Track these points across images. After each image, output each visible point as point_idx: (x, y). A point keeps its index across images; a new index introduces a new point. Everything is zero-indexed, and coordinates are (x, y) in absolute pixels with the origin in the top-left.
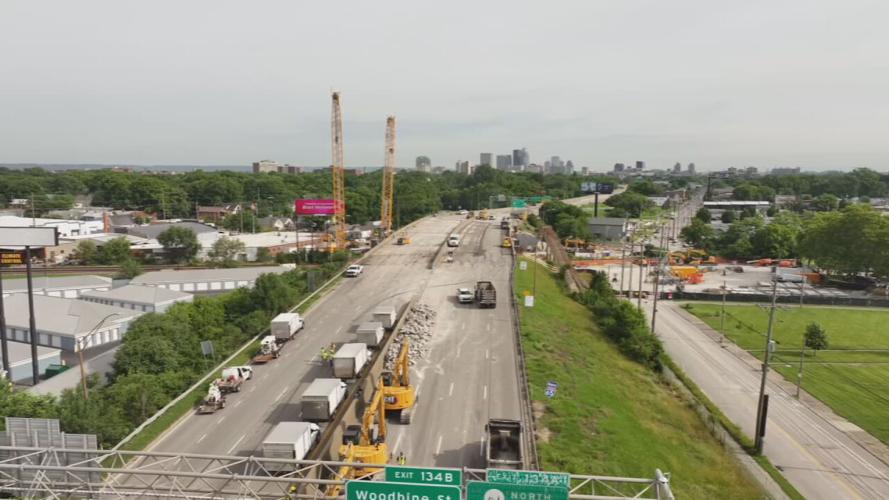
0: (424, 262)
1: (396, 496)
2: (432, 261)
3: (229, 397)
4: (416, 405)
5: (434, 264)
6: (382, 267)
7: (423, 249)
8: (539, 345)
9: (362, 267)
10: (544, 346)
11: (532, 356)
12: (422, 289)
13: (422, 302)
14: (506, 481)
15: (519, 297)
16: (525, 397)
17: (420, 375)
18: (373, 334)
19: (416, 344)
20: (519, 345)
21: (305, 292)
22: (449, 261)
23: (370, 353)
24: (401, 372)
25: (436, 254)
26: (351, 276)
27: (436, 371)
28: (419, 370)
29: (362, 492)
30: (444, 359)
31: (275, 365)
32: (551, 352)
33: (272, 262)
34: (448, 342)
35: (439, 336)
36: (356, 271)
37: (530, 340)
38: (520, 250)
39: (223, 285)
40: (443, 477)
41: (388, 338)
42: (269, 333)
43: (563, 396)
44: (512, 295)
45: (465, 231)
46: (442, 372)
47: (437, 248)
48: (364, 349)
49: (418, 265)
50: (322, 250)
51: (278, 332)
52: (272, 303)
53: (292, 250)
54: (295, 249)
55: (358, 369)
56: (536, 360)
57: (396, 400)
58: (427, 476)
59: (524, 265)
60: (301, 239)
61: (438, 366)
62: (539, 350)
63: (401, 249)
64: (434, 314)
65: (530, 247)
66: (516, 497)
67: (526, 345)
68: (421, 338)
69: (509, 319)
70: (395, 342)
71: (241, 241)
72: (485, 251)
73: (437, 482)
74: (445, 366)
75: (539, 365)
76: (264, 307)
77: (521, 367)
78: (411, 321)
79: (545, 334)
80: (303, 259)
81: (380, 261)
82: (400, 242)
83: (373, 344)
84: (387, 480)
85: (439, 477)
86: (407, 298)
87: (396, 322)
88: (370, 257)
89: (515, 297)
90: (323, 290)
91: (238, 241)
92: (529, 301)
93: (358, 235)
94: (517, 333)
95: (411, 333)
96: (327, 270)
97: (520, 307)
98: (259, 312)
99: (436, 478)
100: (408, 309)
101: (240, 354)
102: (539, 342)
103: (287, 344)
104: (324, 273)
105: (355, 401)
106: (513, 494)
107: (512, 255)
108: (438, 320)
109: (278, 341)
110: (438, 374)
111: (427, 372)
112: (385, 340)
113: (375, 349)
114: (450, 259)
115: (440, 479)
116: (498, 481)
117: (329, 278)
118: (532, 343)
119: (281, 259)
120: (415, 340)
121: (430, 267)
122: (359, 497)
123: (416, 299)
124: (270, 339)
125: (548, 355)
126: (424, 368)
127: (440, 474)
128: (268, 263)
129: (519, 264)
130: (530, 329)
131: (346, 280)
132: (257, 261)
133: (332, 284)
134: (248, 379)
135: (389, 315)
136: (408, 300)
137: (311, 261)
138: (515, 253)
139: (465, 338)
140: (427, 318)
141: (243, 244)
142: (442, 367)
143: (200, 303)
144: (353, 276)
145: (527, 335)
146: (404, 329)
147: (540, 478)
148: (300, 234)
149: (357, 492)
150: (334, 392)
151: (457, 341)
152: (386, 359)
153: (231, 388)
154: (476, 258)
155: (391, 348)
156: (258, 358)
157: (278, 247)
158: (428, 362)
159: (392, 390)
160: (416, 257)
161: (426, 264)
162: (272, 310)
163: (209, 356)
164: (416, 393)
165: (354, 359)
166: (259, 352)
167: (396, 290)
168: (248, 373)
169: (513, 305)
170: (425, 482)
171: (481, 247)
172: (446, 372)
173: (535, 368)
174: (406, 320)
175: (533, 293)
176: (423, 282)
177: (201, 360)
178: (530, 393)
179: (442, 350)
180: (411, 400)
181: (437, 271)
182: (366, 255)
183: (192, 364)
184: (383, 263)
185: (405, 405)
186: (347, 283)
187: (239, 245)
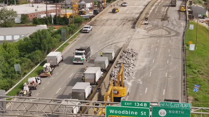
0: (130, 24)
1: (125, 112)
2: (135, 23)
3: (33, 91)
4: (128, 97)
5: (136, 25)
6: (104, 27)
7: (128, 16)
8: (196, 71)
9: (91, 27)
10: (198, 71)
11: (191, 76)
12: (129, 40)
13: (129, 47)
14: (167, 106)
15: (187, 46)
16: (185, 94)
17: (130, 84)
18: (104, 63)
19: (127, 69)
20: (184, 71)
21: (61, 41)
22: (145, 24)
23: (102, 73)
24: (120, 79)
25: (137, 19)
26: (85, 32)
27: (138, 82)
28: (129, 81)
29: (112, 110)
30: (142, 77)
31: (52, 78)
32: (202, 74)
33: (31, 24)
34: (145, 68)
35: (140, 66)
36: (88, 29)
37: (191, 68)
38: (191, 17)
39: (5, 38)
40: (143, 104)
41: (111, 66)
42: (46, 62)
43: (204, 94)
44: (183, 44)
45: (156, 4)
46: (141, 83)
47: (138, 15)
48: (100, 70)
49: (125, 26)
50: (62, 16)
51: (51, 61)
52: (45, 47)
53: (43, 16)
54: (45, 15)
55: (97, 79)
56: (192, 78)
57: (118, 93)
58: (137, 104)
59: (192, 27)
60: (49, 9)
61: (139, 80)
62: (195, 73)
63: (114, 16)
64: (137, 54)
65: (200, 15)
66: (171, 112)
67: (188, 71)
68: (129, 66)
69: (180, 57)
70: (115, 67)
71: (15, 10)
72: (168, 18)
73: (141, 106)
74: (143, 80)
75: (194, 80)
76: (40, 49)
77: (184, 81)
78: (124, 57)
79: (199, 66)
80: (51, 22)
81: (102, 23)
82: (114, 11)
83: (104, 68)
84: (122, 106)
85: (141, 105)
86: (120, 45)
87: (115, 58)
88: (95, 20)
89: (185, 46)
90: (70, 40)
91: (12, 10)
92: (192, 47)
93: (84, 6)
94: (184, 65)
95: (124, 63)
96: (71, 29)
97: (187, 51)
98: (38, 51)
99: (140, 105)
100: (122, 51)
101: (32, 72)
102: (196, 69)
103: (56, 68)
104: (70, 30)
105: (97, 94)
106: (169, 111)
107: (186, 20)
108: (139, 57)
109: (52, 66)
110: (139, 84)
111: (133, 83)
112: (109, 67)
113: (105, 71)
114: (147, 22)
115: (142, 105)
116: (164, 106)
117: (72, 33)
118: (191, 70)
119: (36, 22)
120: (126, 67)
121: (133, 27)
122: (111, 112)
123: (125, 46)
124: (47, 65)
125: (200, 76)
126: (131, 81)
127: (142, 104)
128: (29, 24)
129: (189, 26)
130: (191, 62)
131: (82, 35)
132: (21, 23)
133: (75, 37)
134: (40, 84)
135: (111, 53)
136: (121, 47)
137: (55, 23)
138: (188, 19)
139: (154, 67)
140: (132, 56)
141: (15, 12)
142: (141, 80)
143: (6, 46)
144: (86, 32)
145: (189, 66)
146: (120, 61)
147: (180, 105)
148: (48, 6)
149: (110, 110)
150: (87, 88)
151: (149, 68)
152: (111, 76)
153: (33, 87)
154: (163, 22)
155: (114, 71)
156: (42, 74)
157: (33, 14)
158: (134, 78)
159: (116, 88)
160: (125, 21)
161: (131, 26)
162: (45, 50)
163: (18, 73)
164: (128, 91)
165: (95, 74)
166: (42, 71)
167: (113, 41)
168: (40, 80)
169: (183, 50)
170: (136, 106)
171: (166, 14)
172: (143, 82)
173: (191, 81)
174: (121, 57)
175: (196, 43)
176: (129, 36)
177: (14, 74)
178: (187, 93)
179: (141, 73)
180: (126, 94)
181: (138, 29)
182: (93, 19)
183: (10, 76)
184: (104, 24)
185: (123, 95)
186: (84, 36)
187: (13, 13)
